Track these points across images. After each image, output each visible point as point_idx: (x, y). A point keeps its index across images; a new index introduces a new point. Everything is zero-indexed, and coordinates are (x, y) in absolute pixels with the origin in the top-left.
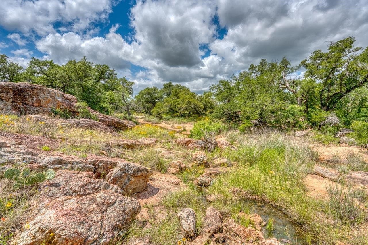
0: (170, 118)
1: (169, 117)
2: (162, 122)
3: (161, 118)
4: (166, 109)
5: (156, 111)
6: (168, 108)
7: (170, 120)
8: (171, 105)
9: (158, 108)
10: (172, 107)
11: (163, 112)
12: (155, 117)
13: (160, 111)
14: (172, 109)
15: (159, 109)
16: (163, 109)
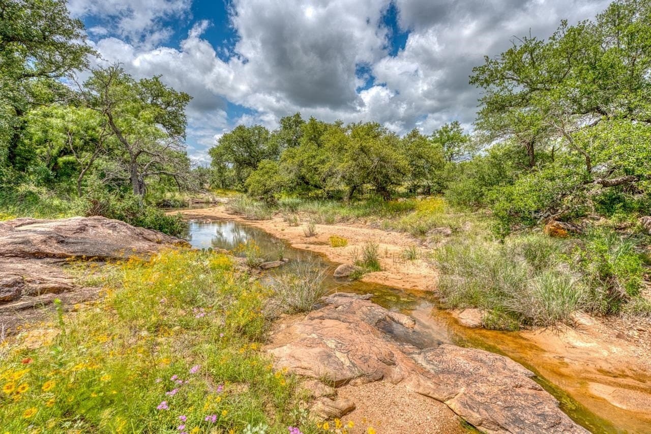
0: (298, 204)
1: (293, 199)
2: (276, 214)
3: (271, 204)
4: (286, 177)
5: (258, 182)
6: (292, 175)
7: (300, 208)
8: (301, 165)
9: (262, 175)
10: (304, 170)
11: (280, 186)
12: (256, 200)
13: (270, 183)
14: (303, 178)
15: (266, 177)
16: (277, 178)
